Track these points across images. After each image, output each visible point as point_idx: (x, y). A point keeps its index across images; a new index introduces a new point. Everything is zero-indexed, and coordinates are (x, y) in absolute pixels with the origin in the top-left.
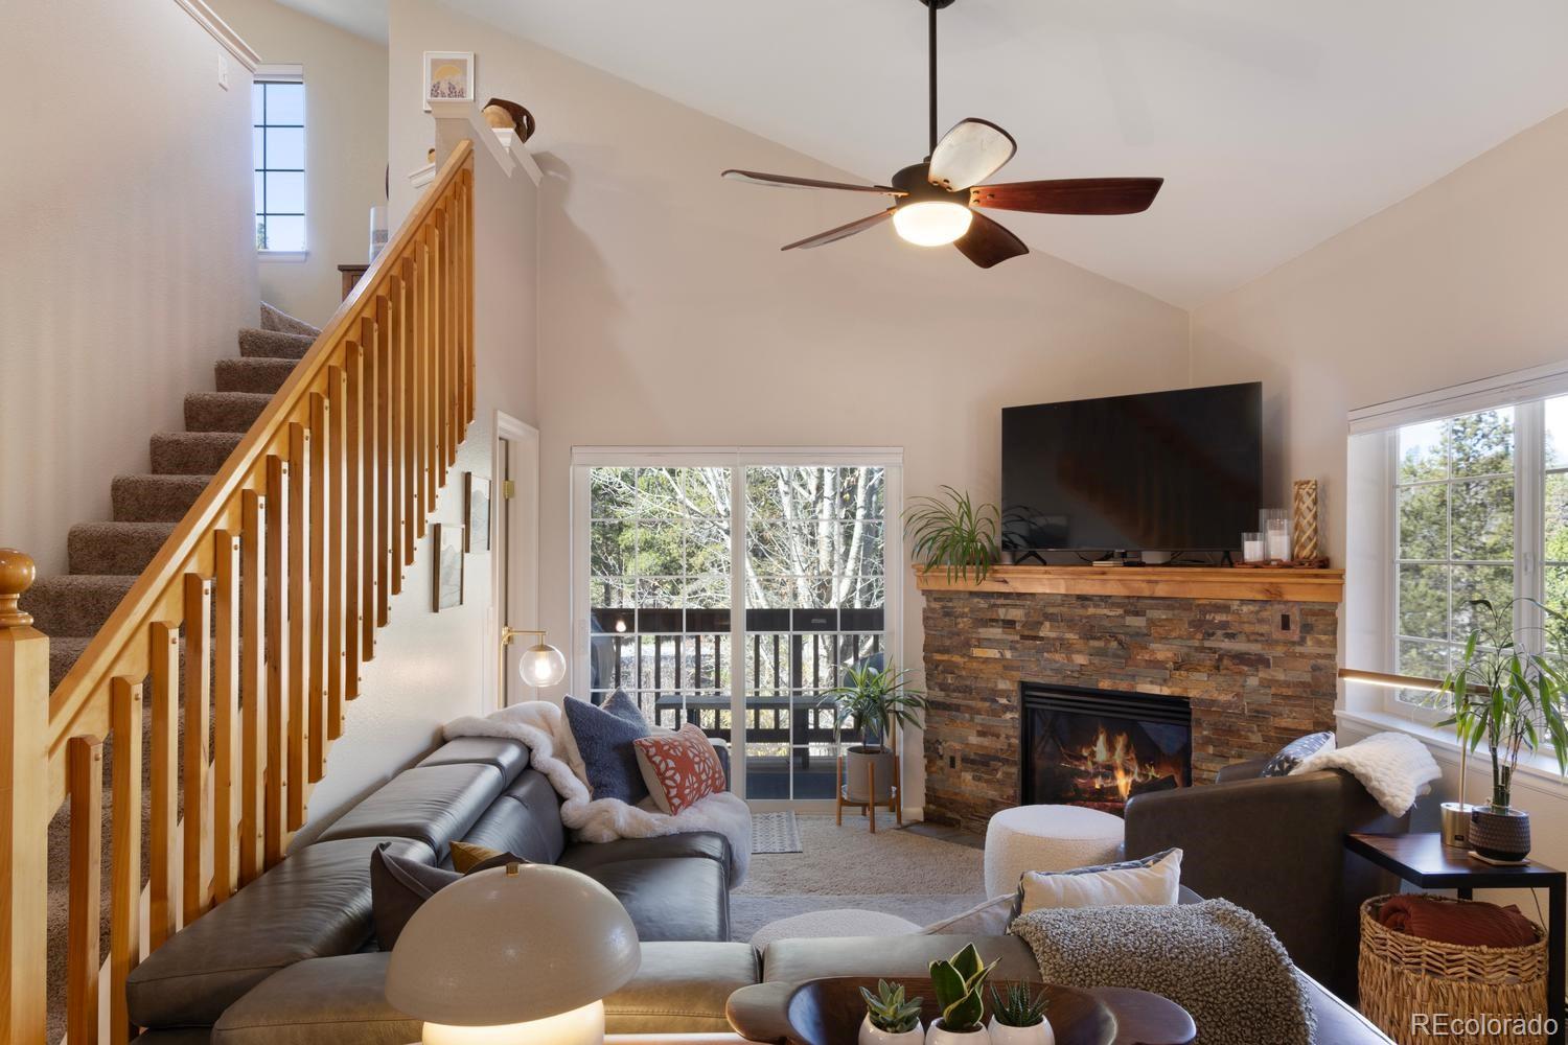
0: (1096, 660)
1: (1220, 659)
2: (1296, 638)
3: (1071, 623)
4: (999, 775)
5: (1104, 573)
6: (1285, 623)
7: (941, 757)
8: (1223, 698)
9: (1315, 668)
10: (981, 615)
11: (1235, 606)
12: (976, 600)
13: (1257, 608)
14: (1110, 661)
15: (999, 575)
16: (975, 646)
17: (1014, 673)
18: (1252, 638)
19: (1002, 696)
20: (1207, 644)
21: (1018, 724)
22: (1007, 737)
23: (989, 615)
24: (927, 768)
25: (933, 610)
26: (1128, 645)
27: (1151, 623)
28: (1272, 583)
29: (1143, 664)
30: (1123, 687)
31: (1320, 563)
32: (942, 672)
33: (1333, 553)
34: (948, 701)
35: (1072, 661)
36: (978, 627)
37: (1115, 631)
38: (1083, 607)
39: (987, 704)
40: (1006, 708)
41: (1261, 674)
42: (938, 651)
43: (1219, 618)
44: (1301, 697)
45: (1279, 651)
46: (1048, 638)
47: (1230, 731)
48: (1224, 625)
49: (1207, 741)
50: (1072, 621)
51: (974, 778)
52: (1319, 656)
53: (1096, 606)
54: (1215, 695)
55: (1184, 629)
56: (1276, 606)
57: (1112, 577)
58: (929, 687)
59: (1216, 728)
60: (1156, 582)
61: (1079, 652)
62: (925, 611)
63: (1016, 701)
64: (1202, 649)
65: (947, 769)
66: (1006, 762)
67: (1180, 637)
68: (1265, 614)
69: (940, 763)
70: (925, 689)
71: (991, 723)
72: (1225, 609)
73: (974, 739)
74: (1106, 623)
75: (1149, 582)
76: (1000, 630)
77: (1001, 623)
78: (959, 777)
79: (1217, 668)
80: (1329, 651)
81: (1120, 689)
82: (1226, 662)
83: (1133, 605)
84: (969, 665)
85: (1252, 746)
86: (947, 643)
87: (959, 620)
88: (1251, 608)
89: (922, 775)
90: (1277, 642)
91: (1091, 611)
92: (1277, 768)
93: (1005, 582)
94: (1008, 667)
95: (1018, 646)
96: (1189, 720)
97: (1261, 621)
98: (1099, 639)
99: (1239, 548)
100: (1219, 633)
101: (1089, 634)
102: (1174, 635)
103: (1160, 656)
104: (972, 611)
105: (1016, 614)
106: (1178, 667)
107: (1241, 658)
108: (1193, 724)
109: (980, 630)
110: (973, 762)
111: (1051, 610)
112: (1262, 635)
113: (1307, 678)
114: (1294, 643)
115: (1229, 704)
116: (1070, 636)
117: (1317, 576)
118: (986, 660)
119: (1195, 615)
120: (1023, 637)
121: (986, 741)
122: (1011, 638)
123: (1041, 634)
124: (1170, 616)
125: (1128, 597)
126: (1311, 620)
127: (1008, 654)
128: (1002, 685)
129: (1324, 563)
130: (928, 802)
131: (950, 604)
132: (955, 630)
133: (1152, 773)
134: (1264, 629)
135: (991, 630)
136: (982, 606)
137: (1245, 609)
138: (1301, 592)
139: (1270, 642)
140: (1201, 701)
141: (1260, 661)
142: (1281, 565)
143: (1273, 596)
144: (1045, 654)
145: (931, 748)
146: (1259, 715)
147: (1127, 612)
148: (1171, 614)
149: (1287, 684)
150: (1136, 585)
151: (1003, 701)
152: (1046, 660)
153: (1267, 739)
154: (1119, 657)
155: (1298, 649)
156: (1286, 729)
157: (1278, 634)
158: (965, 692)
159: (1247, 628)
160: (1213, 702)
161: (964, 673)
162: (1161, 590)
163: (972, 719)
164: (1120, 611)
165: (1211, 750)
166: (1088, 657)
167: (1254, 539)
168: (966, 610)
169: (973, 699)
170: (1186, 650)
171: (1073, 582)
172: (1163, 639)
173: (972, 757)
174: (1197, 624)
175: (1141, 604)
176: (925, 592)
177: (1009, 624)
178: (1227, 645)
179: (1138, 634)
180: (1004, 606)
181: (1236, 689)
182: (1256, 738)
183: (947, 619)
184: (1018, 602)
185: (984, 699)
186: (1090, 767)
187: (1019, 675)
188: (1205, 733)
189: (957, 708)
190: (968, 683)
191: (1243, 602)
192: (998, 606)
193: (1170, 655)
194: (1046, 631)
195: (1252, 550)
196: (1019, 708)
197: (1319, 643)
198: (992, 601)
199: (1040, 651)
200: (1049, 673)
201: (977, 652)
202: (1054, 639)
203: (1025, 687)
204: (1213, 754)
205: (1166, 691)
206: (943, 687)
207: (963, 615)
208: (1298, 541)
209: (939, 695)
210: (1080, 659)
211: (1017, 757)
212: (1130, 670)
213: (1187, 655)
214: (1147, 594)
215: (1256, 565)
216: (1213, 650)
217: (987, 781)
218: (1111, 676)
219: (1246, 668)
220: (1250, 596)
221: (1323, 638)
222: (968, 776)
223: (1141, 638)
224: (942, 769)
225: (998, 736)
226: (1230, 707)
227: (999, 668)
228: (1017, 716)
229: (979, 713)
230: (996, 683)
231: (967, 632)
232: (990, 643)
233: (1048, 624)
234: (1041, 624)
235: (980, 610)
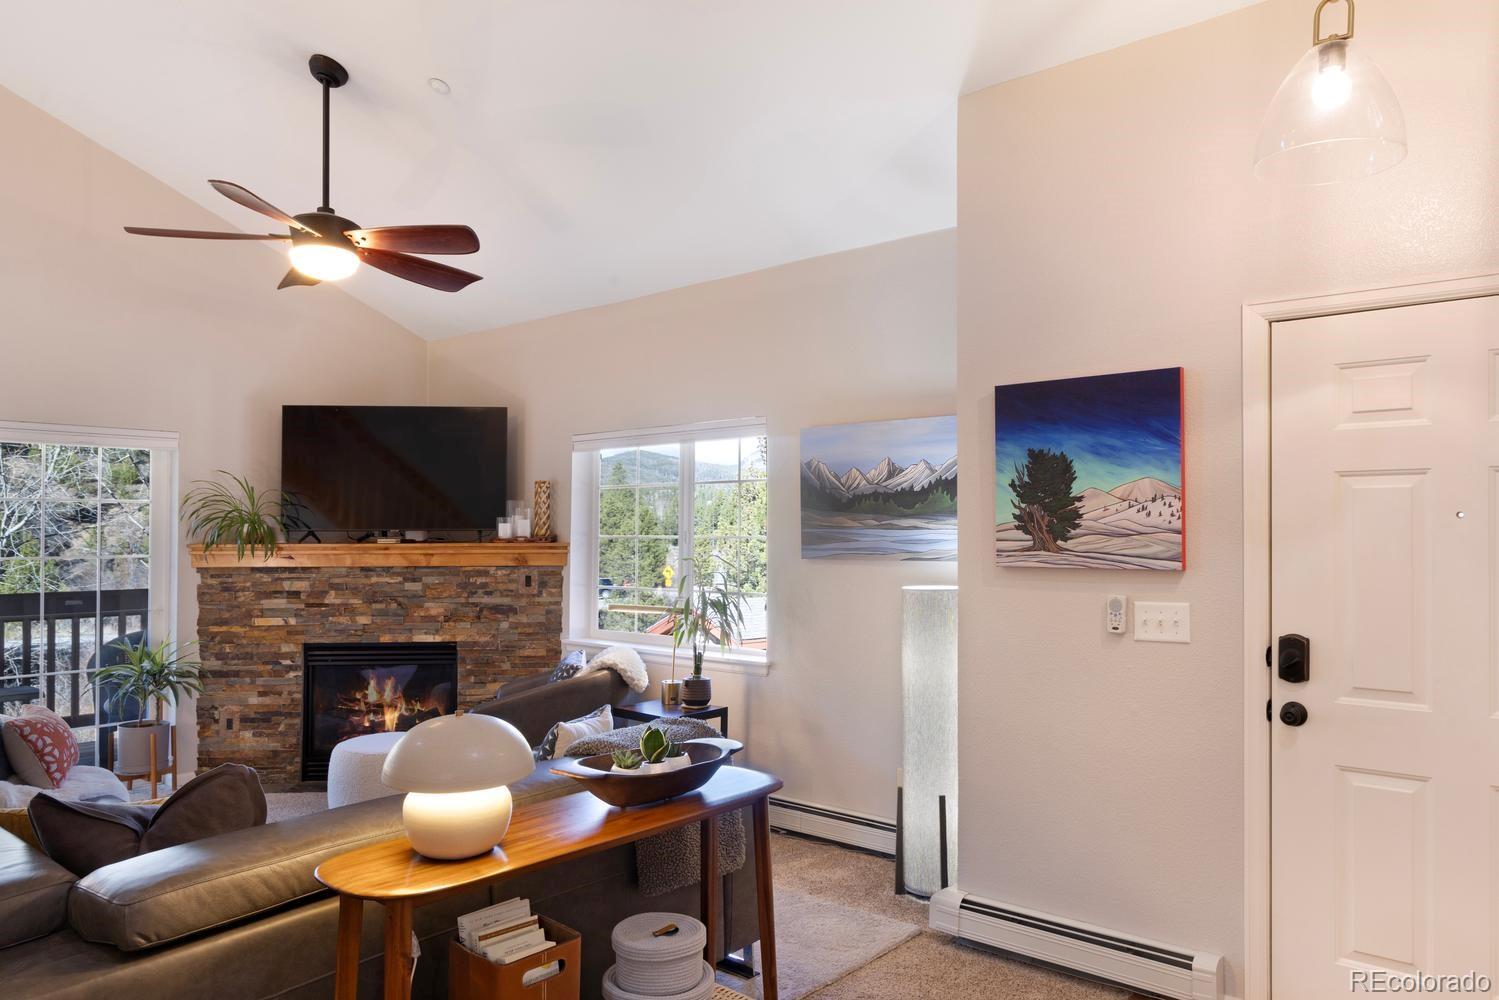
0: (378, 620)
1: (481, 610)
2: (535, 592)
3: (355, 591)
4: (282, 728)
5: (386, 549)
6: (528, 580)
7: (216, 721)
8: (483, 639)
9: (548, 612)
10: (263, 588)
11: (492, 571)
12: (258, 575)
13: (508, 572)
14: (391, 619)
15: (283, 552)
16: (258, 617)
17: (297, 637)
18: (505, 593)
19: (286, 658)
20: (471, 600)
21: (301, 681)
22: (290, 693)
23: (273, 588)
24: (200, 734)
25: (210, 587)
26: (406, 606)
27: (426, 587)
28: (520, 554)
29: (419, 619)
30: (402, 639)
31: (549, 538)
32: (220, 643)
33: (560, 531)
34: (225, 669)
35: (356, 622)
36: (261, 599)
37: (395, 594)
38: (366, 577)
39: (270, 667)
40: (290, 668)
41: (510, 620)
42: (216, 624)
43: (480, 580)
44: (538, 633)
45: (524, 602)
46: (333, 605)
47: (489, 663)
48: (484, 585)
49: (470, 673)
50: (356, 588)
51: (253, 734)
52: (551, 603)
53: (379, 576)
54: (477, 638)
55: (453, 590)
56: (522, 570)
57: (393, 552)
58: (203, 658)
59: (477, 663)
60: (432, 555)
61: (362, 614)
62: (199, 587)
63: (300, 661)
64: (467, 604)
65: (223, 731)
66: (289, 715)
67: (450, 597)
68: (514, 576)
69: (215, 727)
70: (199, 660)
71: (273, 683)
72: (485, 573)
73: (254, 700)
74: (387, 589)
75: (424, 554)
76: (284, 601)
77: (285, 594)
78: (237, 737)
79: (479, 618)
80: (557, 599)
81: (400, 641)
82: (485, 613)
83: (411, 573)
84: (250, 634)
85: (503, 672)
86: (227, 615)
87: (240, 594)
88: (504, 572)
89: (196, 741)
90: (522, 595)
91: (374, 580)
92: (565, 674)
93: (291, 557)
94: (291, 632)
95: (302, 613)
96: (455, 659)
97: (511, 581)
98: (381, 602)
99: (495, 527)
100: (480, 591)
101: (372, 597)
102: (445, 595)
103: (433, 612)
104: (254, 585)
105: (298, 586)
106: (447, 619)
107: (496, 609)
108: (459, 661)
109: (263, 602)
110: (252, 720)
111: (336, 581)
112: (512, 591)
113: (542, 619)
114: (534, 596)
115: (487, 644)
116: (356, 602)
117: (551, 548)
118: (269, 628)
119: (458, 580)
120: (308, 605)
121: (267, 700)
122: (295, 606)
123: (326, 602)
124: (442, 581)
125: (407, 567)
126: (546, 578)
127: (292, 621)
128: (285, 649)
129: (554, 539)
130: (200, 766)
131: (230, 580)
132: (235, 603)
133: (418, 707)
134: (513, 586)
135: (276, 601)
136: (265, 580)
137: (499, 573)
138: (540, 559)
139: (517, 596)
140: (465, 644)
141: (510, 610)
142: (527, 540)
143: (521, 562)
144: (331, 618)
145: (206, 716)
146: (509, 649)
147: (406, 580)
148: (442, 579)
149: (529, 625)
150: (415, 557)
151: (288, 662)
152: (332, 623)
153: (514, 666)
154: (399, 615)
155: (537, 599)
156: (528, 657)
157: (523, 590)
158: (245, 659)
159: (501, 587)
160: (475, 643)
161: (244, 642)
162: (435, 561)
163: (253, 682)
164: (400, 579)
165: (472, 679)
166: (370, 618)
167: (505, 522)
168: (248, 584)
169: (256, 663)
170: (452, 606)
171: (358, 557)
172: (434, 599)
173: (253, 716)
174: (463, 586)
175: (417, 573)
176: (199, 570)
177: (295, 594)
178: (486, 600)
179: (414, 596)
180: (289, 579)
181: (493, 632)
182: (506, 666)
183: (226, 594)
184: (303, 575)
185: (266, 663)
186: (363, 707)
187: (303, 639)
188: (468, 667)
189: (237, 674)
190: (249, 650)
191: (498, 568)
192: (283, 579)
193: (441, 610)
194: (331, 598)
195: (504, 530)
196: (303, 668)
197: (551, 594)
198: (277, 575)
199: (325, 616)
200: (333, 634)
201: (258, 622)
202: (339, 605)
203: (308, 648)
204: (475, 683)
205: (438, 639)
206: (219, 656)
207: (243, 589)
208: (537, 524)
209: (214, 664)
210: (363, 620)
211: (300, 709)
212: (408, 625)
213: (456, 609)
214: (424, 564)
215: (509, 541)
216: (476, 605)
217: (268, 735)
218: (390, 631)
219: (500, 616)
220: (504, 563)
221: (554, 590)
222: (248, 735)
223: (417, 599)
224: (217, 732)
225: (280, 694)
226: (487, 646)
227: (283, 633)
228: (300, 673)
229: (260, 675)
230: (280, 647)
231: (249, 604)
232: (274, 612)
233: (333, 592)
234: (326, 592)
235: (263, 584)
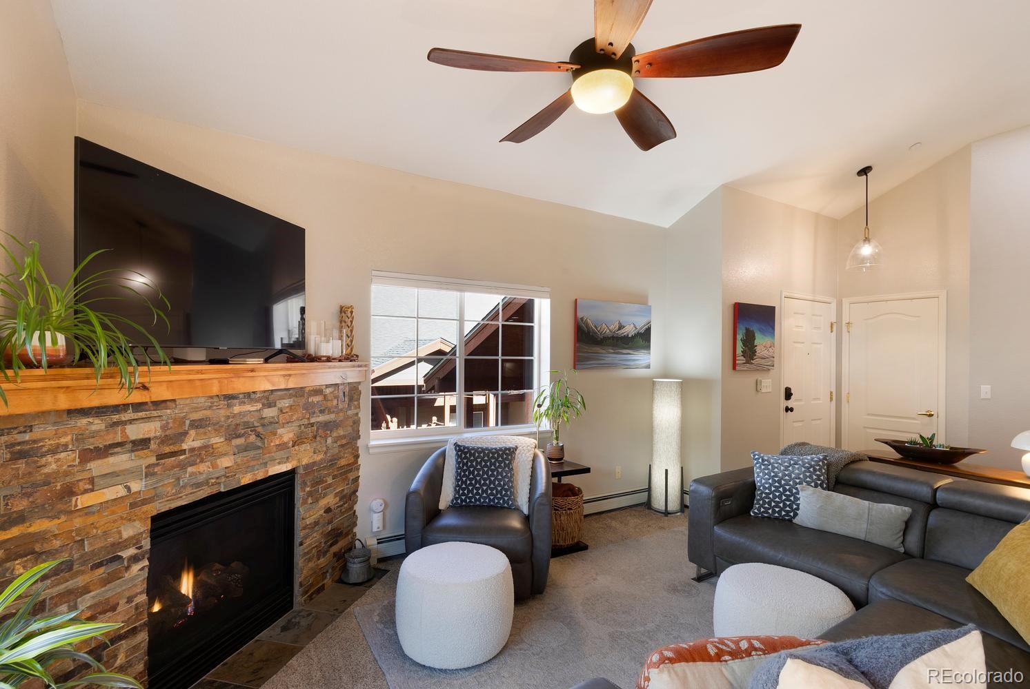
0: (240, 458)
1: (319, 430)
2: (346, 406)
3: (217, 426)
5: (252, 371)
6: (344, 396)
8: (318, 457)
9: (354, 423)
11: (324, 390)
12: (85, 421)
13: (334, 390)
14: (251, 454)
16: (86, 491)
17: (145, 508)
18: (331, 410)
19: (126, 547)
26: (264, 436)
27: (281, 411)
28: (344, 372)
29: (275, 448)
30: (260, 475)
35: (217, 466)
36: (90, 460)
37: (255, 424)
38: (229, 406)
39: (102, 570)
40: (135, 559)
41: (335, 434)
43: (317, 400)
44: (348, 443)
45: (341, 416)
46: (193, 449)
47: (320, 481)
48: (318, 404)
49: (309, 495)
50: (218, 423)
52: (355, 415)
54: (315, 458)
55: (302, 412)
56: (342, 387)
57: (262, 374)
59: (314, 483)
60: (290, 375)
61: (223, 455)
63: (147, 543)
64: (308, 425)
67: (298, 419)
68: (336, 393)
71: (109, 594)
72: (320, 392)
74: (246, 419)
75: (285, 376)
76: (128, 456)
77: (129, 446)
79: (316, 437)
80: (357, 411)
81: (259, 478)
83: (267, 398)
84: (68, 526)
87: (48, 459)
90: (341, 410)
93: (145, 388)
94: (136, 502)
95: (152, 470)
96: (294, 485)
97: (334, 398)
98: (240, 436)
100: (317, 410)
101: (233, 433)
102: (294, 418)
103: (285, 439)
104: (80, 438)
106: (295, 444)
107: (326, 426)
108: (297, 487)
109: (92, 465)
111: (198, 416)
112: (335, 407)
113: (350, 430)
114: (346, 410)
115: (321, 462)
116: (217, 440)
117: (359, 366)
118: (104, 505)
119: (304, 401)
120: (161, 457)
122: (142, 462)
123: (184, 446)
124: (292, 404)
125: (267, 391)
126: (353, 393)
127: (138, 486)
128: (127, 532)
134: (335, 403)
135: (111, 460)
136: (94, 428)
137: (328, 391)
139: (338, 411)
140: (308, 466)
141: (334, 426)
144: (190, 469)
146: (332, 463)
147: (265, 405)
148: (291, 402)
149: (344, 437)
150: (277, 379)
151: (132, 551)
152: (190, 475)
154: (257, 448)
155: (348, 413)
157: (341, 406)
158: (58, 573)
159: (329, 404)
160: (314, 463)
161: (59, 543)
162: (292, 382)
164: (259, 406)
165: (310, 500)
166: (232, 457)
168: (67, 439)
169: (76, 575)
170: (298, 430)
172: (286, 424)
174: (305, 407)
175: (272, 398)
177: (143, 443)
178: (320, 418)
179: (270, 423)
180: (133, 420)
181: (323, 449)
184: (155, 413)
185: (96, 566)
188: (307, 489)
191: (327, 386)
192: (124, 423)
193: (291, 435)
194: (190, 441)
196: (148, 554)
197: (354, 407)
198: (115, 418)
199: (183, 466)
200: (189, 490)
201: (83, 501)
202: (200, 448)
203: (157, 522)
204: (312, 503)
205: (287, 467)
210: (226, 462)
212: (265, 458)
213: (300, 432)
214: (283, 386)
216: (314, 424)
218: (251, 469)
219: (328, 432)
221: (355, 403)
226: (321, 464)
227: (121, 509)
228: (146, 563)
229: (86, 590)
230: (120, 533)
231: (66, 474)
232: (112, 477)
233: (192, 433)
234: (185, 434)
235: (94, 435)
